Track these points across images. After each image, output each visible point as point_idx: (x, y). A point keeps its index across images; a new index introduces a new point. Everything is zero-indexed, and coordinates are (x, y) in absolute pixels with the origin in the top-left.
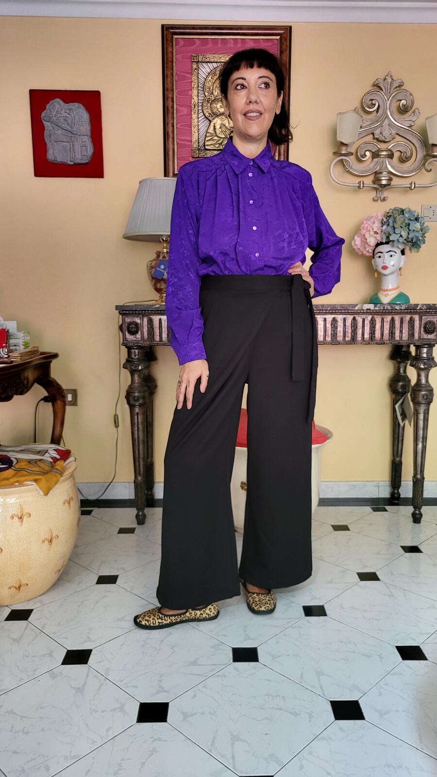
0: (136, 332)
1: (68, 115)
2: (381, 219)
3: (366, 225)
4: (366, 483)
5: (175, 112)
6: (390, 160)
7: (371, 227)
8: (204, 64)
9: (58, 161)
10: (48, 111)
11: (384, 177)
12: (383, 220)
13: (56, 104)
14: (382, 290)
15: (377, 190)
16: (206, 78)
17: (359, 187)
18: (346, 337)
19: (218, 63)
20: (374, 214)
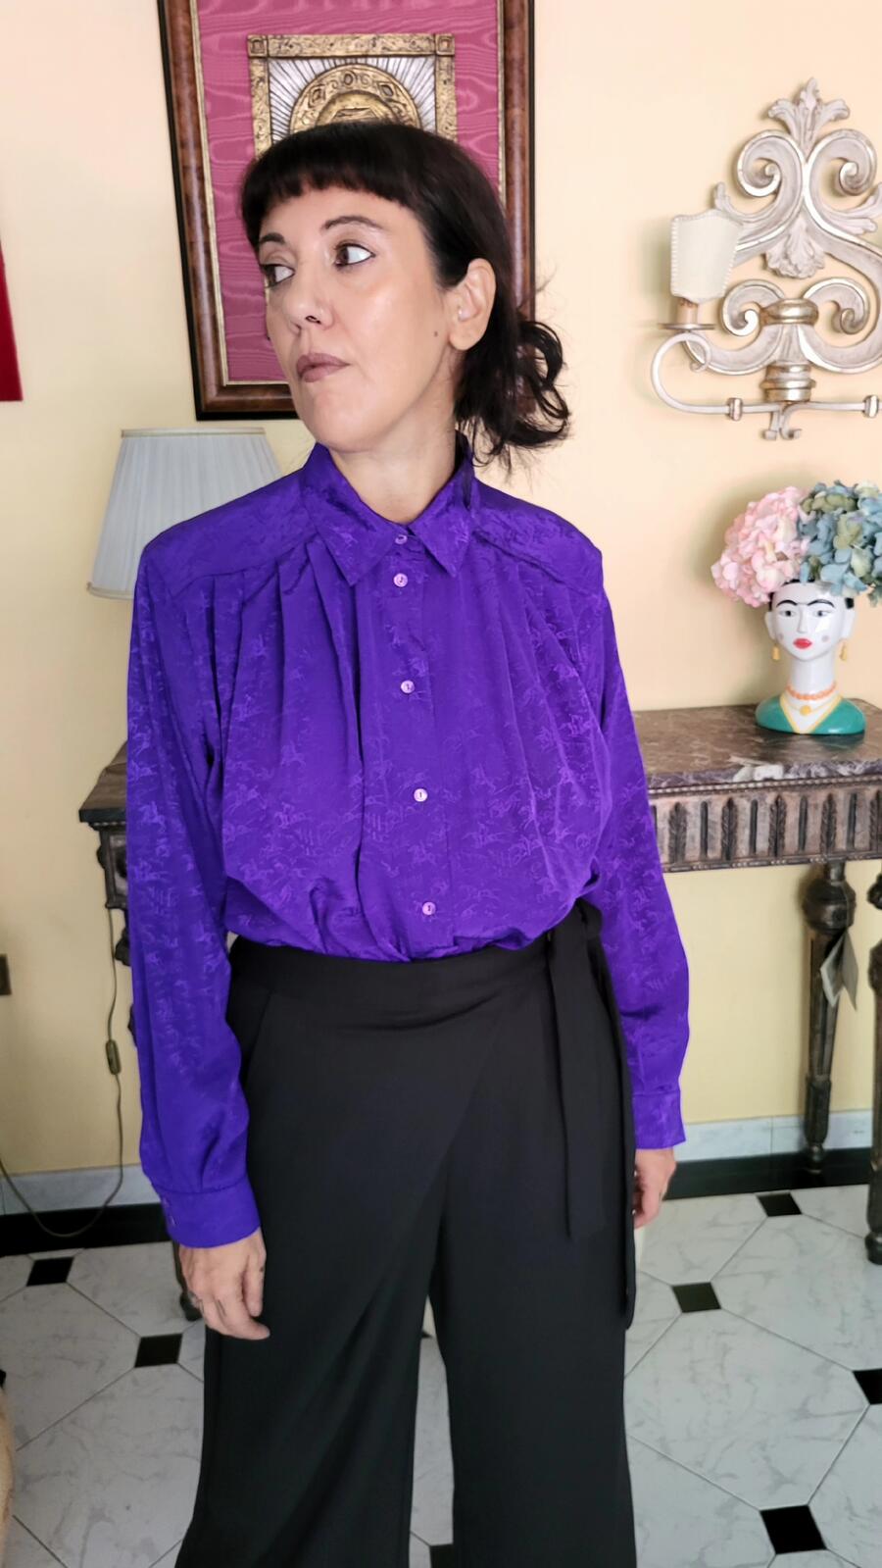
2: (794, 516)
3: (754, 534)
4: (741, 1123)
5: (210, 208)
6: (808, 328)
7: (766, 538)
8: (285, 65)
11: (795, 380)
12: (798, 521)
14: (793, 693)
15: (772, 413)
16: (292, 105)
17: (730, 415)
18: (709, 851)
19: (326, 62)
20: (773, 496)
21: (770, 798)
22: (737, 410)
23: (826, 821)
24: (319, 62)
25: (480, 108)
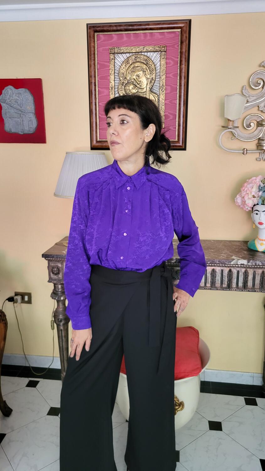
0: (58, 273)
1: (18, 98)
2: (259, 184)
3: (246, 189)
4: (243, 373)
5: (97, 93)
7: (250, 191)
8: (119, 55)
9: (13, 132)
10: (4, 95)
12: (260, 186)
13: (9, 90)
14: (258, 239)
15: (260, 153)
16: (120, 65)
17: (243, 153)
18: (223, 284)
19: (130, 54)
20: (254, 178)
21: (243, 270)
22: (245, 152)
23: (262, 279)
24: (128, 54)
25: (173, 65)
